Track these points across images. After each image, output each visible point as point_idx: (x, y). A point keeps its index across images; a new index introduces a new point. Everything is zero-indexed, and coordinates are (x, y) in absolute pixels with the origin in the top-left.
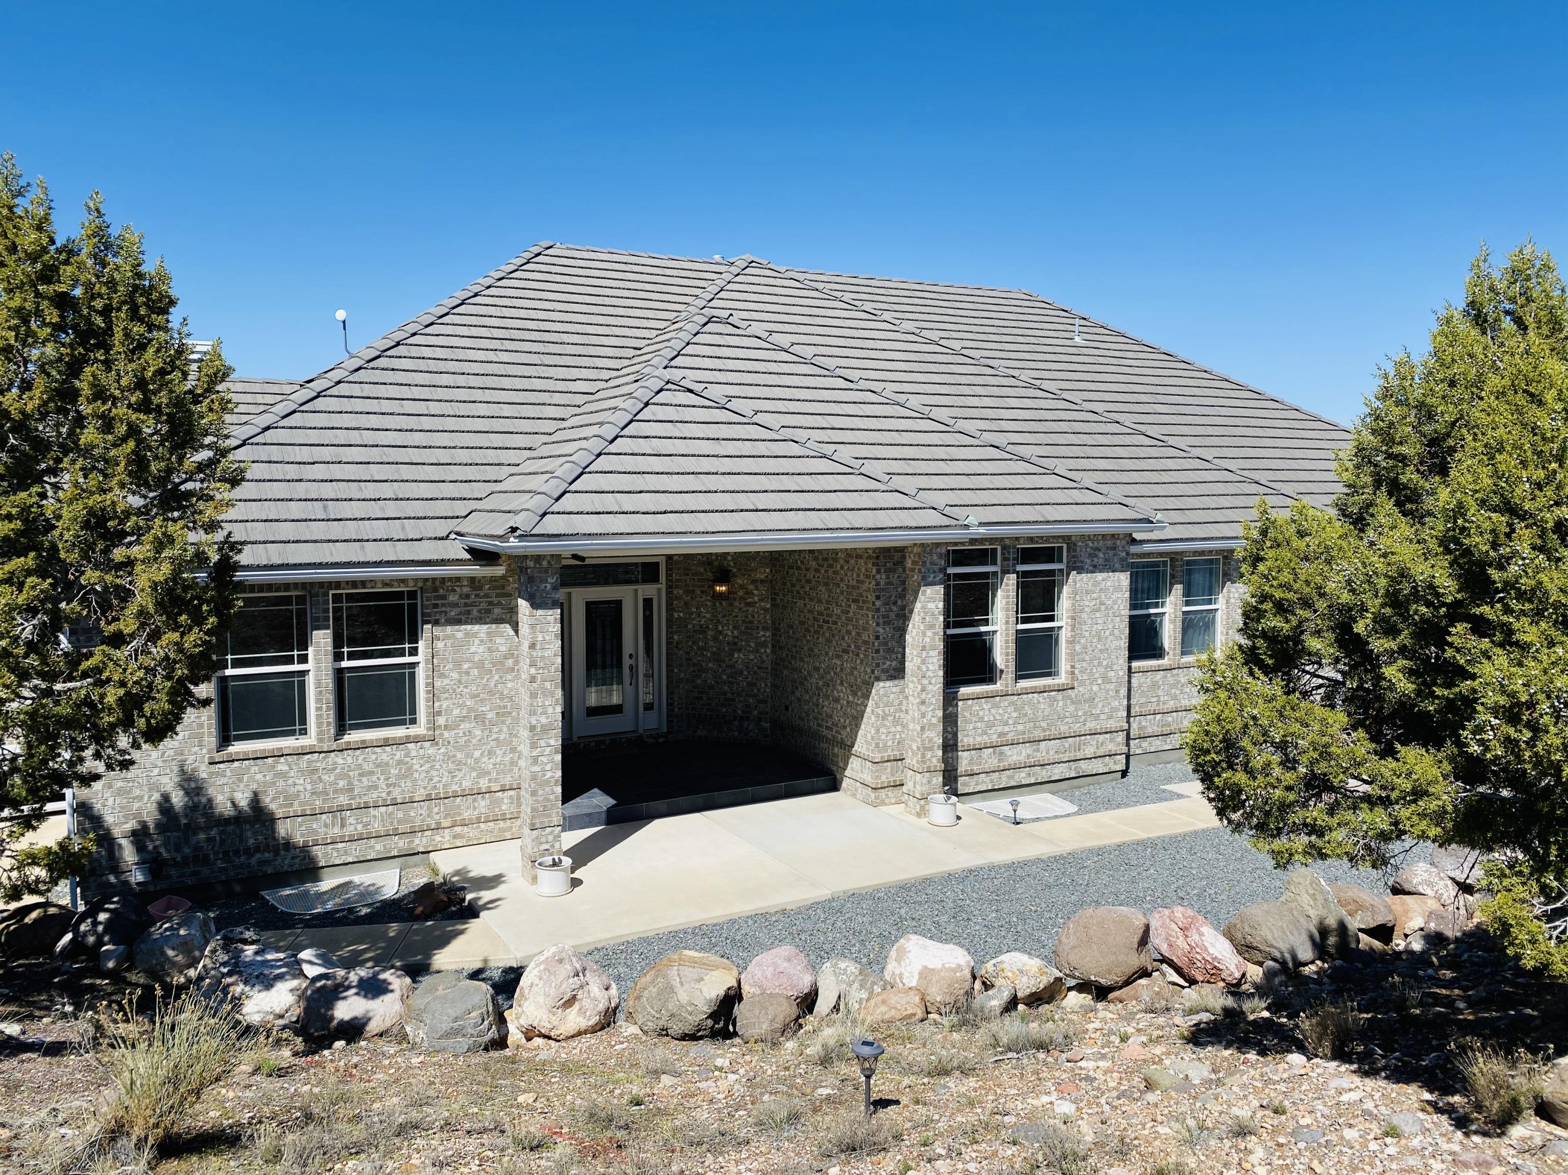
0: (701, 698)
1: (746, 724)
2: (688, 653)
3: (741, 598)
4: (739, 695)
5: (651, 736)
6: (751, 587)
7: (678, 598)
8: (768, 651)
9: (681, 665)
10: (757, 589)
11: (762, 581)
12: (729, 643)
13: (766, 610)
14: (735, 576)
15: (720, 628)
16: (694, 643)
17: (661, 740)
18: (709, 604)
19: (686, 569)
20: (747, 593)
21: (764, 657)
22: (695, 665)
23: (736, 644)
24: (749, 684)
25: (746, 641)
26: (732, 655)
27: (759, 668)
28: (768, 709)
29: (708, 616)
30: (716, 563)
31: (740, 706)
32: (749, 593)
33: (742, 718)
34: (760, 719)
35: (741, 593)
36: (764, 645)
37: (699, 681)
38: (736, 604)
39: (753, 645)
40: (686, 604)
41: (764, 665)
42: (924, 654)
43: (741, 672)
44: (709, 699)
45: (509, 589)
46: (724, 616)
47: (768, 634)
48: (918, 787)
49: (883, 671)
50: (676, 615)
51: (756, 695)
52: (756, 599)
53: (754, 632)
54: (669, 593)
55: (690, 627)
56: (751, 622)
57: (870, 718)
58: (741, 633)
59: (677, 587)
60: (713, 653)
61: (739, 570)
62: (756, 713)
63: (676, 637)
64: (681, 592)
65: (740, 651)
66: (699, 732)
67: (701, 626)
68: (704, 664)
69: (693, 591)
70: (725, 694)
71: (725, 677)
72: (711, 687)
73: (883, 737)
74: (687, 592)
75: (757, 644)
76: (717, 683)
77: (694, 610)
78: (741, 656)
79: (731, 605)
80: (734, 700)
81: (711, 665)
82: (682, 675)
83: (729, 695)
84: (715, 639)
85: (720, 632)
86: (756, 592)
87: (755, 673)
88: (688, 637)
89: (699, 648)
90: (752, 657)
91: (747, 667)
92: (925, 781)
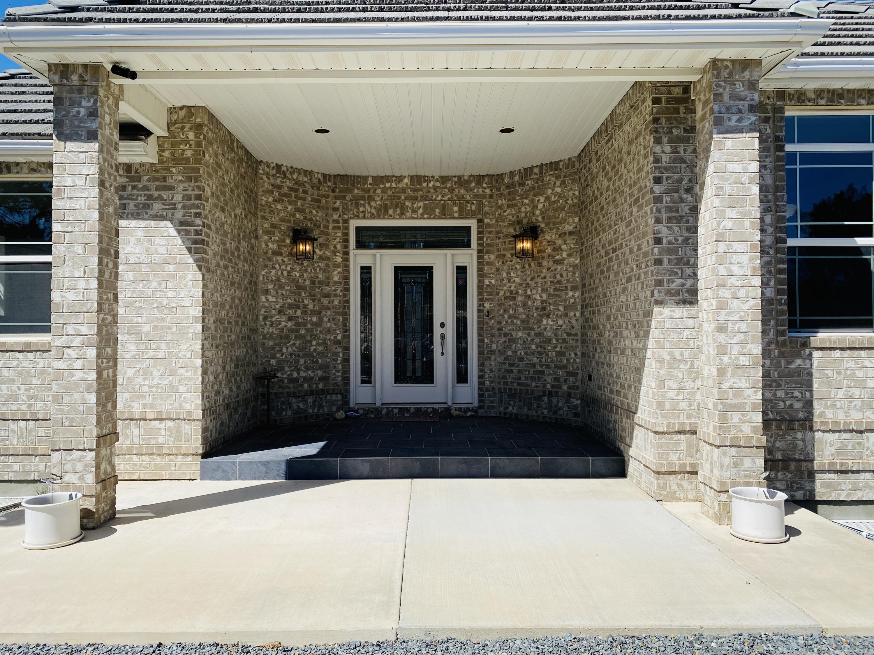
0: (512, 371)
1: (555, 401)
2: (499, 323)
3: (549, 255)
4: (548, 366)
5: (460, 409)
6: (559, 242)
7: (489, 264)
8: (578, 314)
9: (492, 335)
10: (565, 242)
11: (571, 233)
12: (537, 309)
13: (575, 266)
14: (543, 231)
15: (529, 292)
16: (505, 311)
17: (469, 414)
18: (518, 267)
19: (498, 232)
20: (555, 249)
21: (573, 321)
22: (506, 335)
23: (544, 309)
24: (559, 354)
25: (555, 304)
26: (540, 321)
27: (569, 334)
28: (578, 384)
29: (517, 280)
30: (525, 221)
31: (549, 379)
32: (557, 249)
33: (550, 393)
34: (569, 395)
35: (549, 251)
36: (572, 307)
37: (509, 353)
38: (545, 263)
39: (561, 308)
40: (498, 269)
41: (573, 332)
42: (722, 247)
43: (550, 341)
44: (519, 371)
45: (170, 181)
46: (532, 279)
47: (577, 294)
48: (716, 471)
49: (669, 293)
50: (487, 282)
51: (565, 367)
52: (564, 255)
53: (563, 293)
54: (479, 257)
55: (501, 294)
56: (560, 282)
57: (651, 364)
58: (550, 296)
59: (488, 252)
60: (523, 321)
61: (547, 224)
62: (565, 387)
63: (487, 305)
64: (492, 257)
65: (548, 316)
66: (510, 409)
67: (511, 292)
68: (514, 333)
69: (504, 255)
70: (534, 365)
71: (534, 347)
72: (521, 359)
73: (671, 394)
74: (498, 257)
75: (566, 308)
76: (526, 353)
77: (505, 275)
78: (550, 322)
79: (540, 265)
80: (542, 373)
81: (520, 334)
82: (494, 347)
83: (538, 368)
84: (525, 304)
85: (529, 297)
86: (564, 247)
87: (564, 340)
88: (499, 305)
89: (510, 317)
90: (560, 322)
91: (556, 334)
92: (727, 461)
